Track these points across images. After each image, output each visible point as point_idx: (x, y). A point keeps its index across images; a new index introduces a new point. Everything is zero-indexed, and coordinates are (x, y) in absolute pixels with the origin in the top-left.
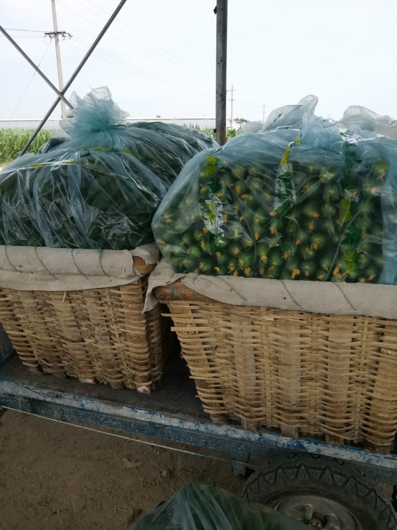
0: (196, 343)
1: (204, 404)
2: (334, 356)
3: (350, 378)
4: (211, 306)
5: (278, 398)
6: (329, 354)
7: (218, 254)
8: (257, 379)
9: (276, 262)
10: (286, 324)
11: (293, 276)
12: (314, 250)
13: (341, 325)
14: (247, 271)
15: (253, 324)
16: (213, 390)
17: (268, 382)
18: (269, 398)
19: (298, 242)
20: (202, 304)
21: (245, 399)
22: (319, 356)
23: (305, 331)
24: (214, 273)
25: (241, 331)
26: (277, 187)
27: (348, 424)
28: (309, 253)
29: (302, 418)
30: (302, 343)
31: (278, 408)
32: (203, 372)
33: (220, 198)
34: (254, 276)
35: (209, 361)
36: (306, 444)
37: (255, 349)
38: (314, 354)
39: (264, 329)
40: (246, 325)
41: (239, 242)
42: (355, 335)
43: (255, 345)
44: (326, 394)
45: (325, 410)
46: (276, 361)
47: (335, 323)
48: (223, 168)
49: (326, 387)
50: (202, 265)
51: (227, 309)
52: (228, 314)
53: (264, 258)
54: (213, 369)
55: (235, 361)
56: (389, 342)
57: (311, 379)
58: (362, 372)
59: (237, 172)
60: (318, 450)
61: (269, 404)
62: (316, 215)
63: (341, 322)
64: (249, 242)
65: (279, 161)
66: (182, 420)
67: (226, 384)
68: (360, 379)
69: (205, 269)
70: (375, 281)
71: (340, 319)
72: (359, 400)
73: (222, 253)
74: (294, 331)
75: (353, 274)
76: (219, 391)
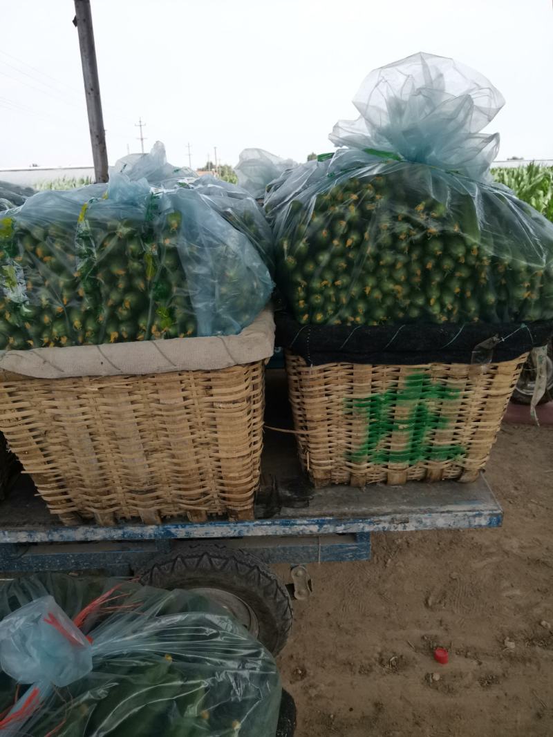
0: (21, 431)
1: (49, 503)
2: (170, 419)
3: (194, 441)
4: (28, 385)
5: (128, 480)
6: (165, 419)
7: (27, 325)
8: (99, 461)
9: (90, 327)
10: (113, 393)
11: (112, 340)
12: (127, 309)
13: (168, 385)
14: (64, 340)
15: (79, 398)
16: (55, 485)
17: (112, 463)
18: (118, 482)
19: (110, 303)
20: (19, 384)
21: (92, 487)
22: (156, 421)
23: (134, 397)
24: (26, 347)
25: (68, 408)
26: (77, 245)
27: (205, 494)
28: (123, 313)
29: (158, 498)
30: (134, 411)
31: (131, 491)
32: (38, 464)
33: (19, 262)
34: (72, 345)
35: (42, 450)
36: (173, 530)
37: (88, 427)
38: (151, 421)
39: (92, 402)
40: (71, 401)
41: (49, 309)
42: (185, 394)
43: (87, 423)
44: (176, 464)
45: (179, 483)
46: (113, 436)
47: (161, 383)
48: (22, 230)
49: (173, 456)
50: (11, 340)
51: (47, 385)
52: (50, 392)
53: (77, 323)
54: (48, 459)
55: (70, 445)
56: (218, 394)
57: (155, 451)
58: (202, 433)
59: (37, 233)
60: (187, 533)
61: (119, 489)
62: (122, 272)
63: (167, 382)
64: (58, 308)
65: (77, 218)
66: (30, 533)
67: (67, 475)
68: (203, 440)
69: (16, 343)
70: (194, 334)
71: (164, 378)
72: (209, 465)
73: (31, 323)
74: (123, 398)
75: (172, 331)
76: (62, 483)
